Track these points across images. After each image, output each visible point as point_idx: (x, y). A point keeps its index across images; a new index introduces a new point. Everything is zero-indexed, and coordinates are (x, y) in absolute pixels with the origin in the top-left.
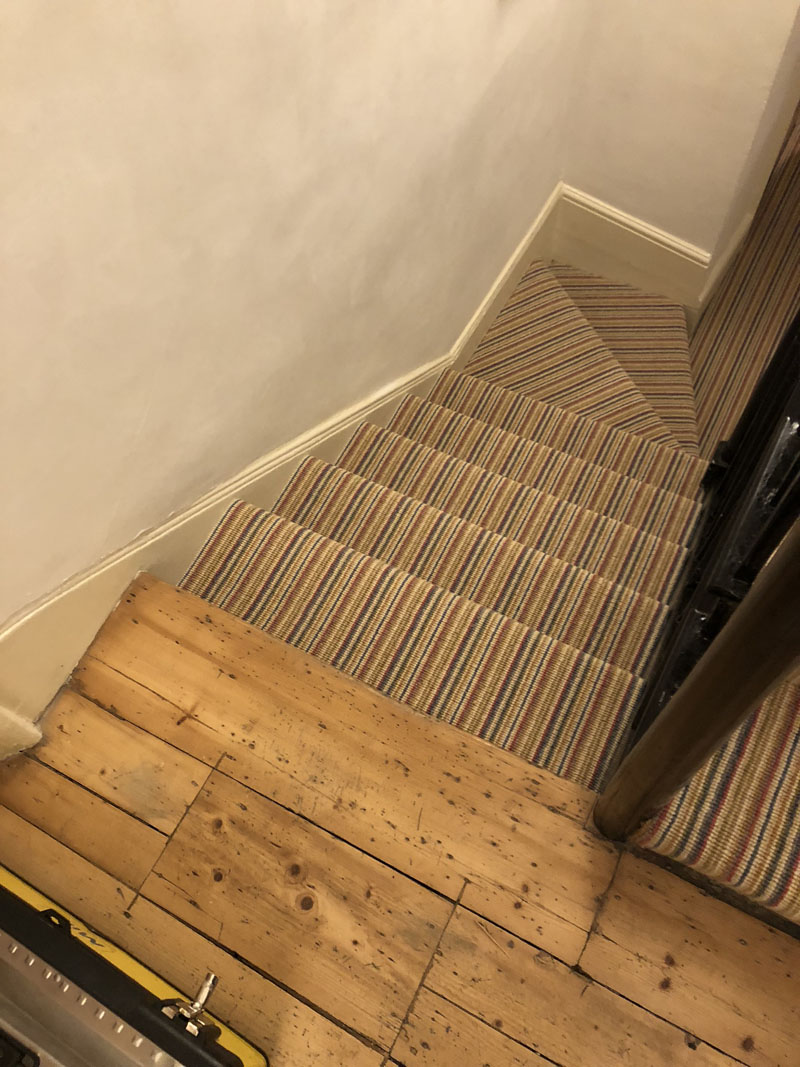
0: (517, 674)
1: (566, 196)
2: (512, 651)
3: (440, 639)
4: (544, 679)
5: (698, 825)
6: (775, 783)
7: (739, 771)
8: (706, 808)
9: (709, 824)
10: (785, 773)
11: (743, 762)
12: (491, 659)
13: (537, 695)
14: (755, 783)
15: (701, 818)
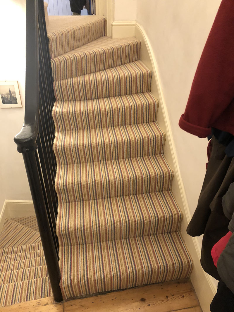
0: (29, 290)
1: (8, 202)
2: (26, 287)
3: (7, 295)
4: (36, 288)
5: (69, 277)
6: (79, 262)
7: (72, 264)
8: (69, 273)
9: (71, 275)
10: (80, 259)
11: (72, 262)
12: (22, 291)
13: (36, 293)
14: (76, 264)
15: (69, 275)
